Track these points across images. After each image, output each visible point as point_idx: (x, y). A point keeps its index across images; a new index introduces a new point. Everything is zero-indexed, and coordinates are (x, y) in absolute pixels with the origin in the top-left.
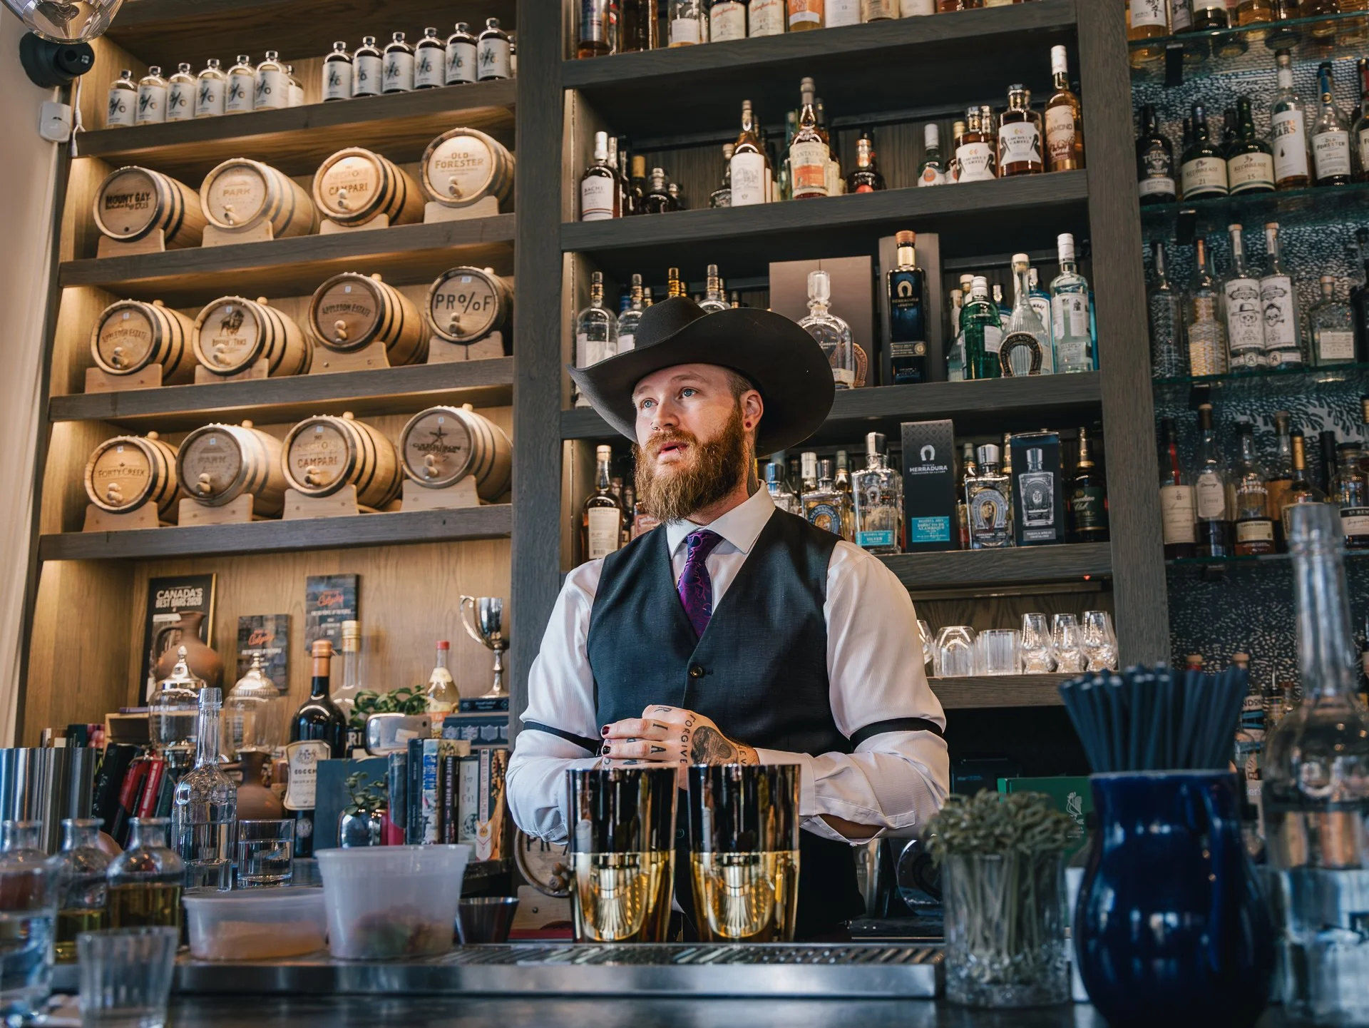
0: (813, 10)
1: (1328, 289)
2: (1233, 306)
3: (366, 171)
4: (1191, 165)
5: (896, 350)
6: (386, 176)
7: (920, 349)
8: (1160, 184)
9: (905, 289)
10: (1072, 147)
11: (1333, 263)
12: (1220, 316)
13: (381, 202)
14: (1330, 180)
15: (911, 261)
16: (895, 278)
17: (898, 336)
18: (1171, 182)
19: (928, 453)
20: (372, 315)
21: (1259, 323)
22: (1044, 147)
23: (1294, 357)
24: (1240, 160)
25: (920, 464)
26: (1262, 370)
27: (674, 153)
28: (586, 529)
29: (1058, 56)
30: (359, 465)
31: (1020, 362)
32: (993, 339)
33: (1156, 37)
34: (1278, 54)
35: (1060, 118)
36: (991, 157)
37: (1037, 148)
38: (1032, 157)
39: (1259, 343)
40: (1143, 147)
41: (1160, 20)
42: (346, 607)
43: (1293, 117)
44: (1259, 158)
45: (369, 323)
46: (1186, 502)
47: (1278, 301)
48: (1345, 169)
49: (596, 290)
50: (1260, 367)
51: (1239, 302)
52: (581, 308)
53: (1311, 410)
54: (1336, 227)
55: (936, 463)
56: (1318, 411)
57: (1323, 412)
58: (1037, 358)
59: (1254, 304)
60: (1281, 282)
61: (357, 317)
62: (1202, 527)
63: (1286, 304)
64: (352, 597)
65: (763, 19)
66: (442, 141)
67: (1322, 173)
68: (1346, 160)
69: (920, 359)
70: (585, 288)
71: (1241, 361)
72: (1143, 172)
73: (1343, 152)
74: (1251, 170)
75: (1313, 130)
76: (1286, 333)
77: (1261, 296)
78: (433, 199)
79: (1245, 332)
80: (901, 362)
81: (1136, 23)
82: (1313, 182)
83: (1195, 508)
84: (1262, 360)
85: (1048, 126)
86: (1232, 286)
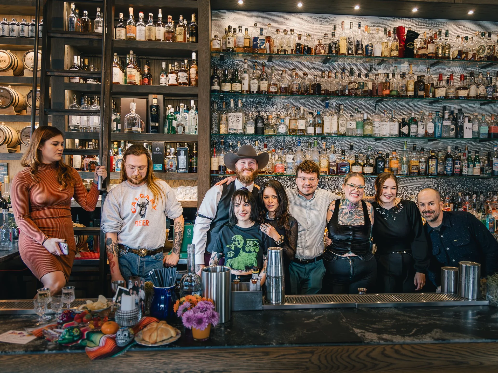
0: (134, 33)
1: (250, 116)
2: (230, 119)
3: (6, 57)
4: (223, 84)
5: (152, 124)
6: (12, 59)
7: (157, 124)
8: (216, 88)
9: (154, 110)
10: (196, 79)
11: (253, 108)
12: (227, 120)
13: (11, 66)
14: (253, 92)
15: (156, 102)
16: (152, 107)
17: (153, 121)
18: (219, 87)
19: (158, 149)
20: (9, 99)
21: (235, 123)
22: (189, 79)
23: (242, 131)
24: (234, 84)
25: (156, 152)
26: (234, 134)
27: (96, 58)
28: (72, 159)
29: (194, 55)
30: (7, 139)
31: (180, 130)
32: (175, 124)
33: (218, 51)
34: (245, 59)
35: (193, 71)
36: (177, 78)
37: (187, 79)
38: (186, 81)
39: (235, 128)
40: (212, 78)
41: (219, 47)
42: (5, 171)
43: (246, 76)
44: (238, 84)
45: (8, 101)
46: (216, 161)
47: (239, 119)
48: (256, 90)
49: (74, 99)
50: (234, 133)
51: (231, 118)
52: (70, 104)
53: (246, 141)
54: (255, 100)
55: (160, 152)
56: (247, 141)
57: (248, 141)
58: (184, 129)
59: (235, 119)
60: (241, 114)
61: (5, 99)
62: (219, 167)
63: (241, 119)
64: (6, 168)
65: (120, 34)
66: (29, 52)
67: (252, 90)
68: (257, 87)
69: (157, 127)
70: (71, 98)
71: (230, 131)
72: (212, 84)
73: (256, 85)
74: (236, 87)
75: (251, 79)
76: (240, 126)
77: (236, 117)
78: (26, 68)
79: (232, 125)
80: (153, 127)
81: (214, 47)
82: (250, 92)
83: (218, 163)
84: (235, 132)
85: (191, 72)
86: (230, 114)
